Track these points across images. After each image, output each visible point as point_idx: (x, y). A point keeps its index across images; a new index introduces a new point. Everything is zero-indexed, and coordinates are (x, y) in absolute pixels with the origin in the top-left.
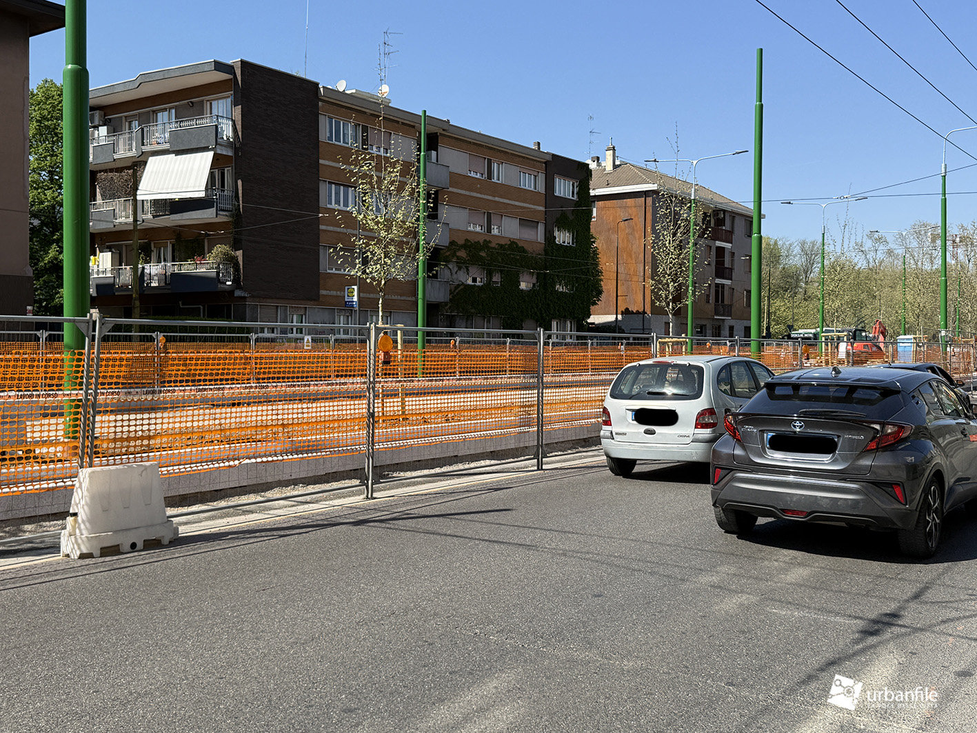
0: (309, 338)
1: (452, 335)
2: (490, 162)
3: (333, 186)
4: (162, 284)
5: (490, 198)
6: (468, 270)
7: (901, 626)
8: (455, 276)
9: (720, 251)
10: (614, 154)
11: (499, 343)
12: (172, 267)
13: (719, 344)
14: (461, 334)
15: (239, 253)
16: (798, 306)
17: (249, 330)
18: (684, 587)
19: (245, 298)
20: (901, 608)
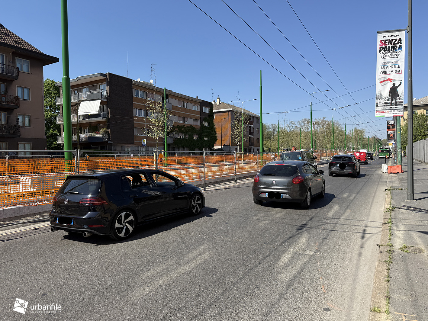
0: (132, 155)
1: (174, 153)
2: (184, 102)
3: (137, 110)
4: (86, 140)
5: (184, 113)
6: (178, 134)
7: (307, 227)
8: (175, 136)
9: (250, 127)
10: (219, 100)
11: (188, 155)
12: (89, 135)
13: (250, 154)
14: (177, 153)
15: (109, 130)
16: (272, 143)
17: (113, 153)
18: (249, 220)
19: (111, 143)
20: (307, 223)
